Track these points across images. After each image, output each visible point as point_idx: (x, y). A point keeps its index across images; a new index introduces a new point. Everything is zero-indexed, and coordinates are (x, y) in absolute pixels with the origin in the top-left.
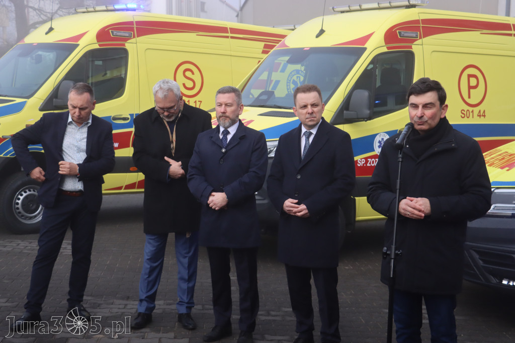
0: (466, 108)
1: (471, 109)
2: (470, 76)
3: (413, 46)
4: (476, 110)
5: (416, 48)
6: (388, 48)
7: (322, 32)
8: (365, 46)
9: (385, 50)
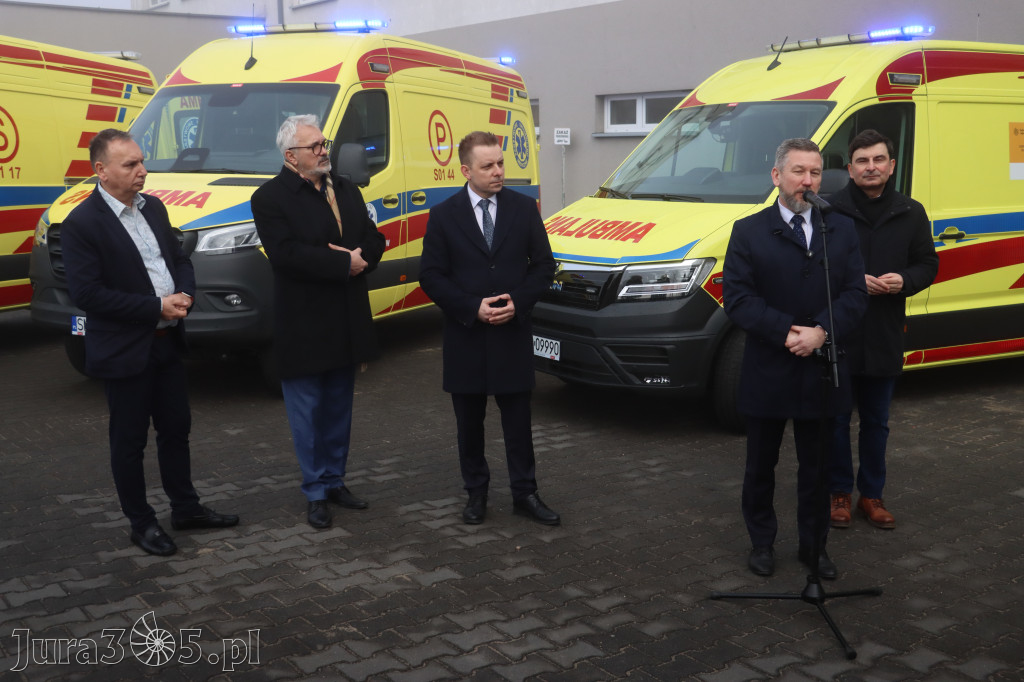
0: (438, 166)
1: (442, 168)
2: (439, 125)
3: (386, 84)
4: (446, 168)
5: (389, 87)
6: (364, 86)
7: (251, 63)
8: (337, 82)
9: (359, 88)
